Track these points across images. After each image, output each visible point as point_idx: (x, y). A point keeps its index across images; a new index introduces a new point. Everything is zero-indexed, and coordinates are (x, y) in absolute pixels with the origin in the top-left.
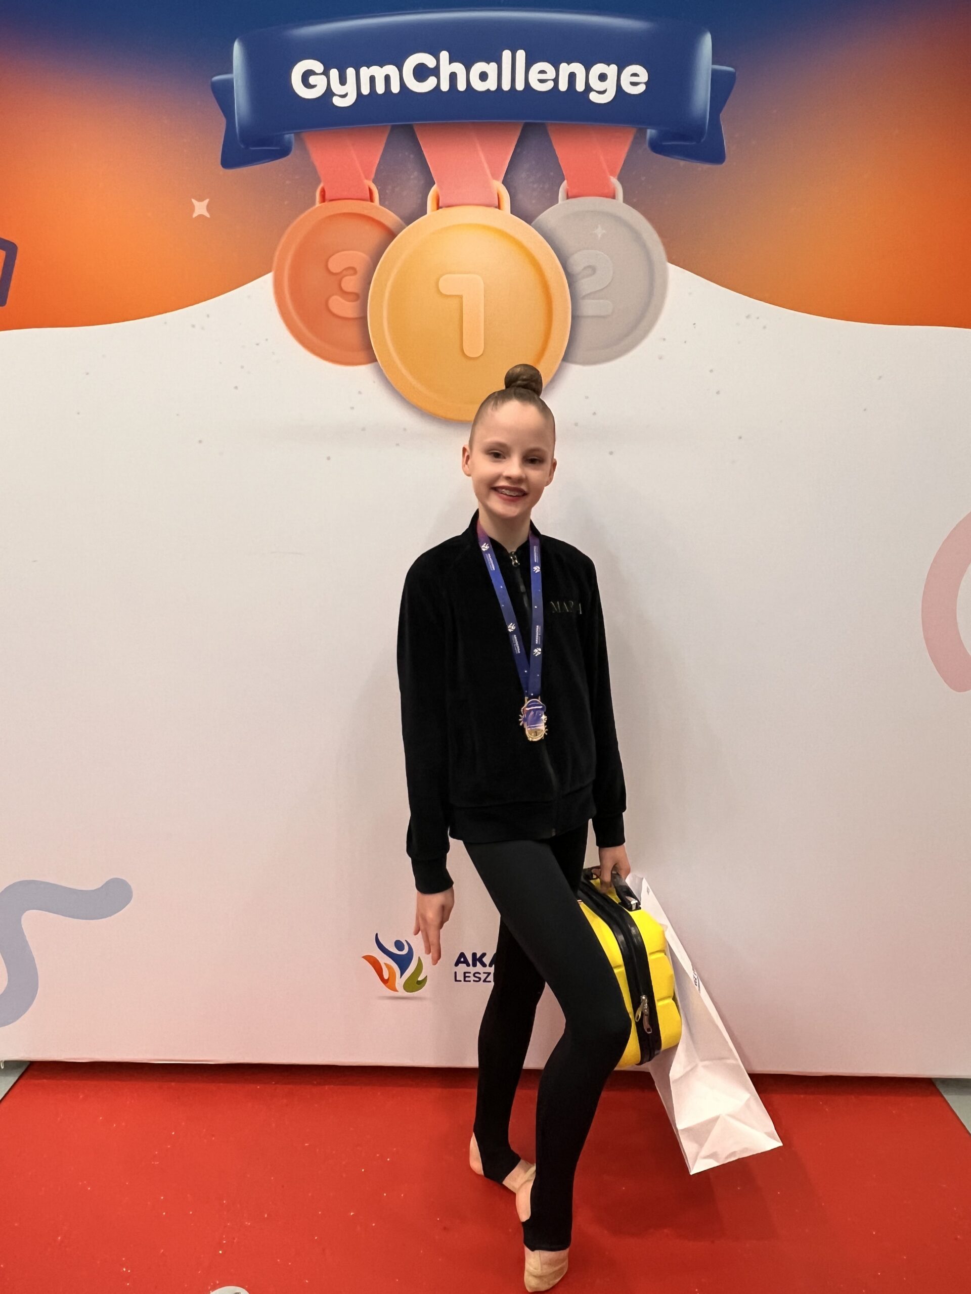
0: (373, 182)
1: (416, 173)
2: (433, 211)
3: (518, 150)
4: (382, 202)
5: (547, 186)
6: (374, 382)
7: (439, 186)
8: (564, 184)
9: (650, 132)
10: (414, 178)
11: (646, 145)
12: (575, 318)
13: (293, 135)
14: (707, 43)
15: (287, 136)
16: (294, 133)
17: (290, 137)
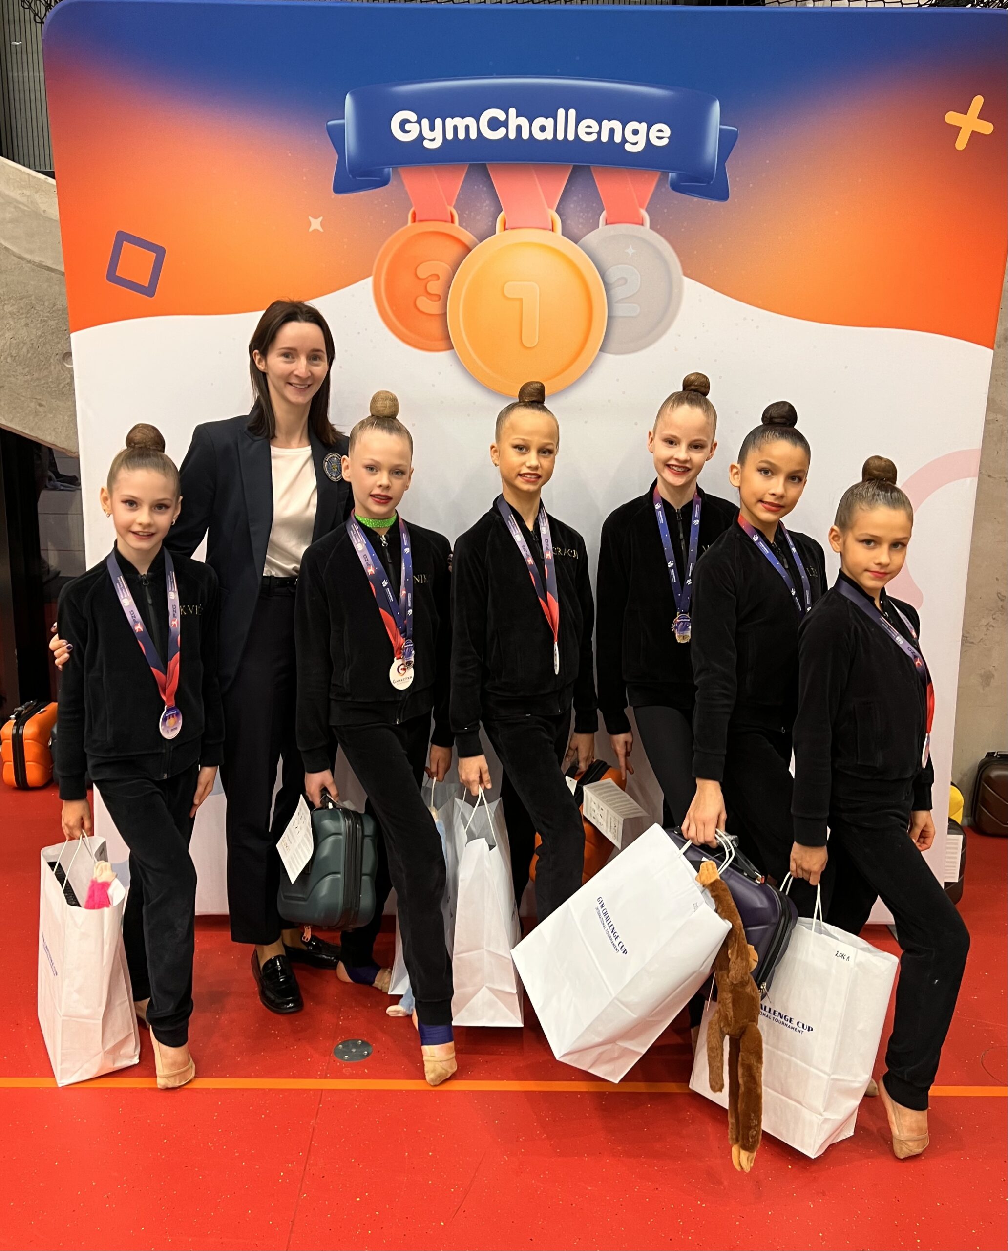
0: (454, 207)
1: (488, 202)
2: (500, 231)
3: (569, 186)
4: (460, 224)
5: (590, 215)
6: (451, 365)
7: (506, 212)
8: (604, 214)
9: (672, 175)
10: (487, 206)
11: (668, 185)
12: (610, 317)
13: (391, 169)
14: (716, 107)
15: (386, 170)
16: (393, 167)
17: (389, 170)
